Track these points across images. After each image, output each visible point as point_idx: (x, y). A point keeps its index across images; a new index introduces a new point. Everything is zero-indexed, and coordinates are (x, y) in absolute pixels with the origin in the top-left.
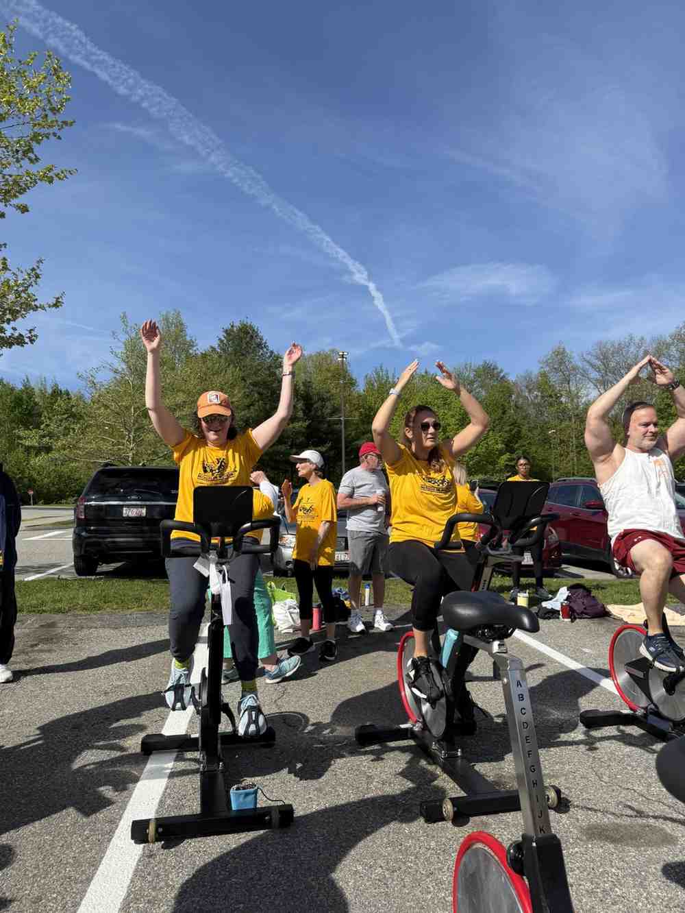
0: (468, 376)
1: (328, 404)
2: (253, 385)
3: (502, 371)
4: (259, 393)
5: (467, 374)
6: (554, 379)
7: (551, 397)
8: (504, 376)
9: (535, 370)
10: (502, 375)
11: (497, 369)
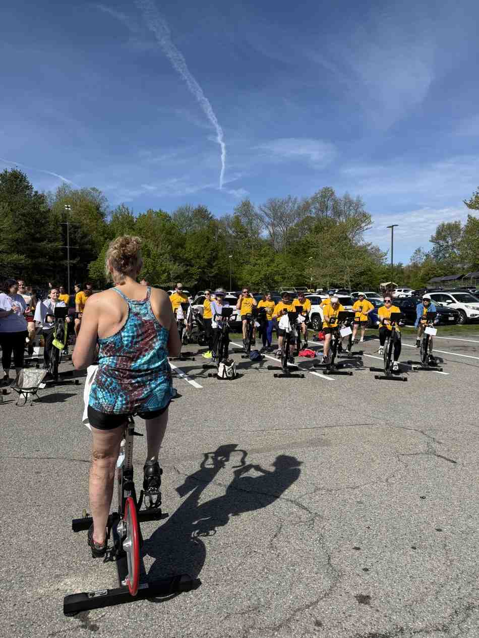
0: (188, 216)
1: (79, 230)
2: (22, 215)
3: (210, 214)
4: (25, 221)
5: (187, 214)
6: (244, 220)
7: (242, 232)
8: (211, 217)
9: (232, 214)
10: (210, 216)
11: (207, 212)
